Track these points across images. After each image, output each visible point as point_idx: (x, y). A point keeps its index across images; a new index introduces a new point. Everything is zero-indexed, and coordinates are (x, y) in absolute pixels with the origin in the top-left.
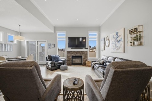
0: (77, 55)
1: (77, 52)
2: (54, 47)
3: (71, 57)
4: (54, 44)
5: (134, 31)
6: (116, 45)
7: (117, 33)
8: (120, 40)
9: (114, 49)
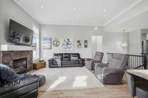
3: (11, 64)
5: (79, 42)
6: (67, 46)
7: (68, 40)
8: (70, 44)
9: (66, 49)
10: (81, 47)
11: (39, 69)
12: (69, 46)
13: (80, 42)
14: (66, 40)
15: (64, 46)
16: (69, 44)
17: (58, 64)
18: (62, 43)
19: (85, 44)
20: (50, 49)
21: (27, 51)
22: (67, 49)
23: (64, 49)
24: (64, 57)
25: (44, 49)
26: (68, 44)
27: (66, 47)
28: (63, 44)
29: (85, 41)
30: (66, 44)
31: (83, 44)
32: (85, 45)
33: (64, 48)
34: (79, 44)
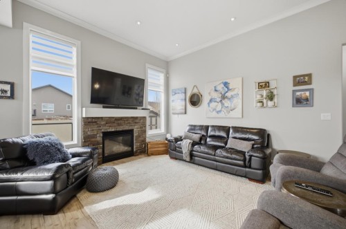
0: (120, 128)
1: (121, 119)
2: (12, 97)
3: (99, 138)
4: (12, 85)
5: (264, 85)
6: (223, 104)
7: (226, 84)
8: (232, 97)
9: (218, 112)
10: (275, 106)
11: (152, 154)
12: (226, 103)
13: (273, 85)
14: (221, 87)
15: (213, 104)
16: (229, 99)
17: (184, 152)
18: (210, 98)
19: (294, 92)
20: (181, 114)
21: (132, 117)
22: (222, 115)
23: (214, 114)
24: (211, 137)
25: (173, 114)
26: (224, 97)
27: (219, 107)
28: (211, 101)
29: (295, 77)
30: (219, 100)
31: (285, 91)
32: (298, 94)
33: (214, 110)
34: (265, 93)
